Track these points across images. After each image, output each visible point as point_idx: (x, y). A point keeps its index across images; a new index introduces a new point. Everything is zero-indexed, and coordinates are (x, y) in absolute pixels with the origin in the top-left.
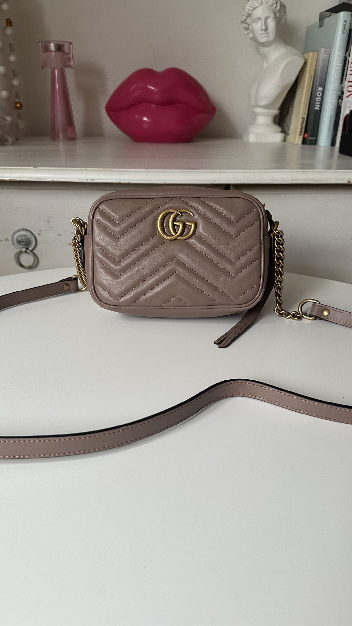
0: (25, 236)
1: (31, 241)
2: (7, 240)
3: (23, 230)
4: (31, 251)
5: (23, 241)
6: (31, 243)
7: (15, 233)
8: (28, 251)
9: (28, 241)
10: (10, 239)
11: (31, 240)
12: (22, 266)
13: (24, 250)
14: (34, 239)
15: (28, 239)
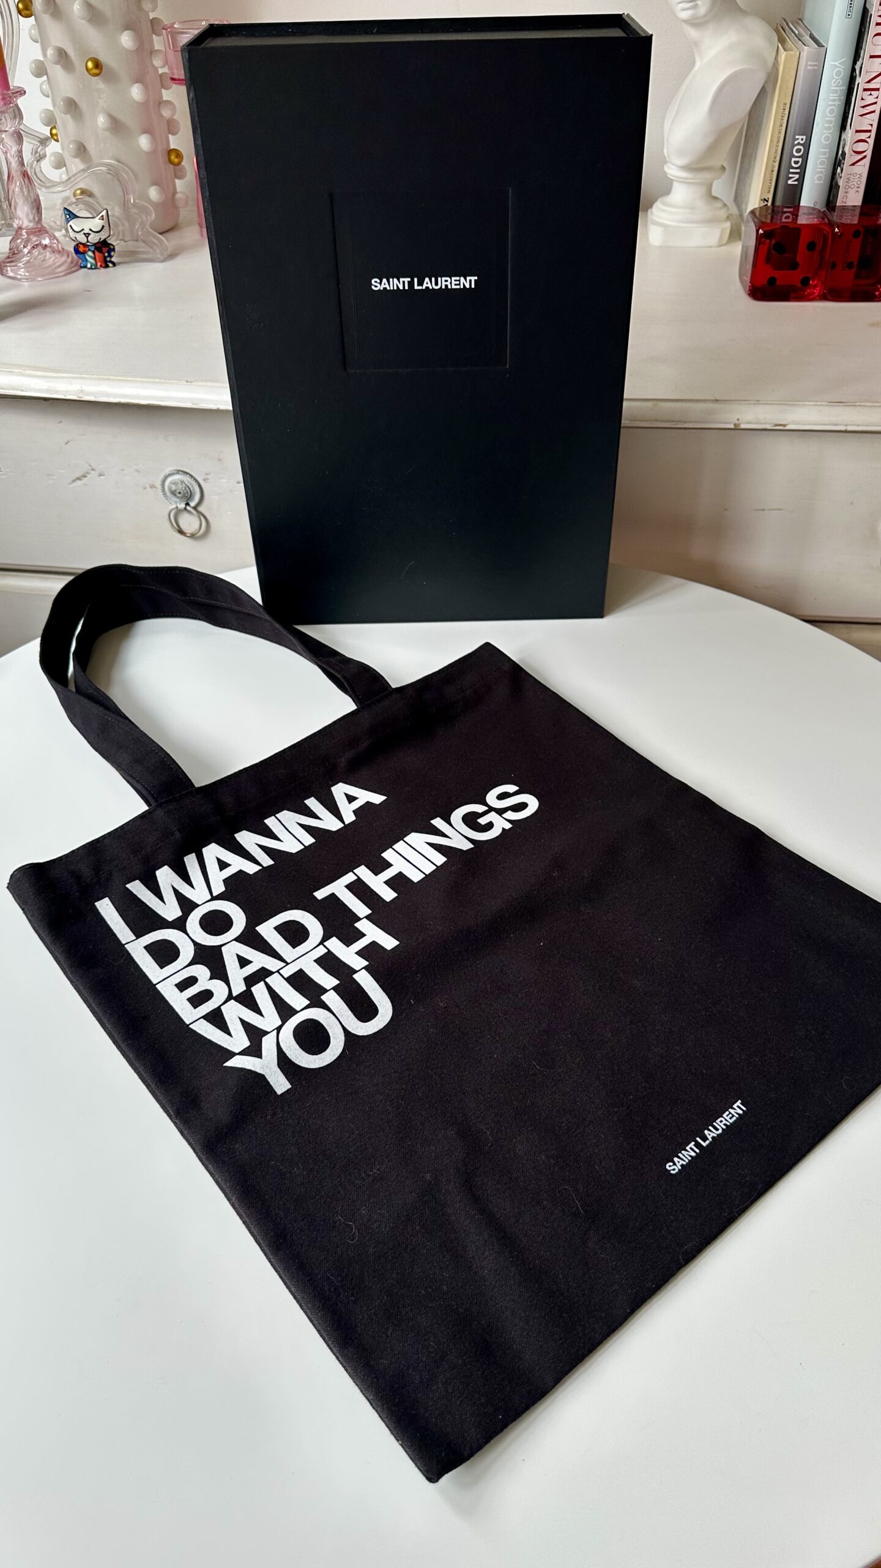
0: (182, 482)
1: (192, 491)
2: (152, 486)
3: (178, 472)
4: (195, 508)
5: (178, 491)
6: (193, 494)
7: (166, 478)
8: (188, 508)
9: (187, 492)
10: (159, 487)
11: (192, 489)
12: (181, 532)
13: (182, 506)
14: (198, 488)
15: (187, 488)
